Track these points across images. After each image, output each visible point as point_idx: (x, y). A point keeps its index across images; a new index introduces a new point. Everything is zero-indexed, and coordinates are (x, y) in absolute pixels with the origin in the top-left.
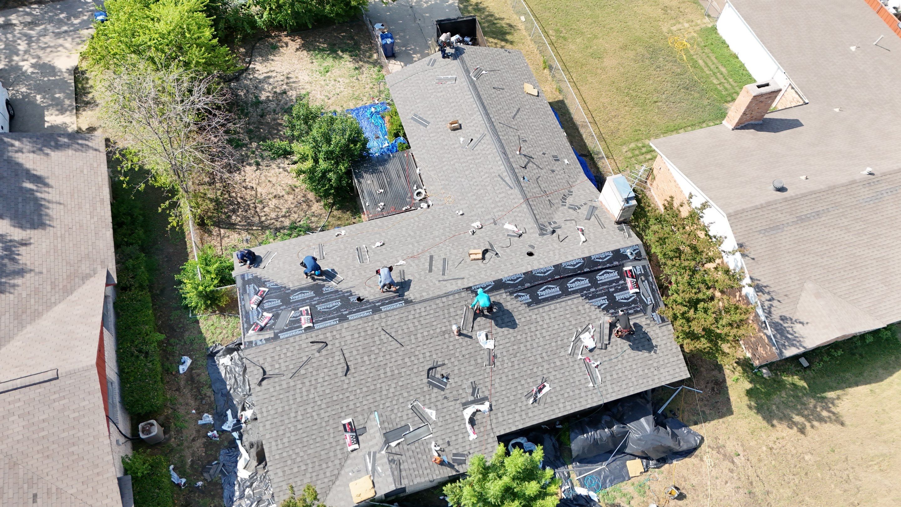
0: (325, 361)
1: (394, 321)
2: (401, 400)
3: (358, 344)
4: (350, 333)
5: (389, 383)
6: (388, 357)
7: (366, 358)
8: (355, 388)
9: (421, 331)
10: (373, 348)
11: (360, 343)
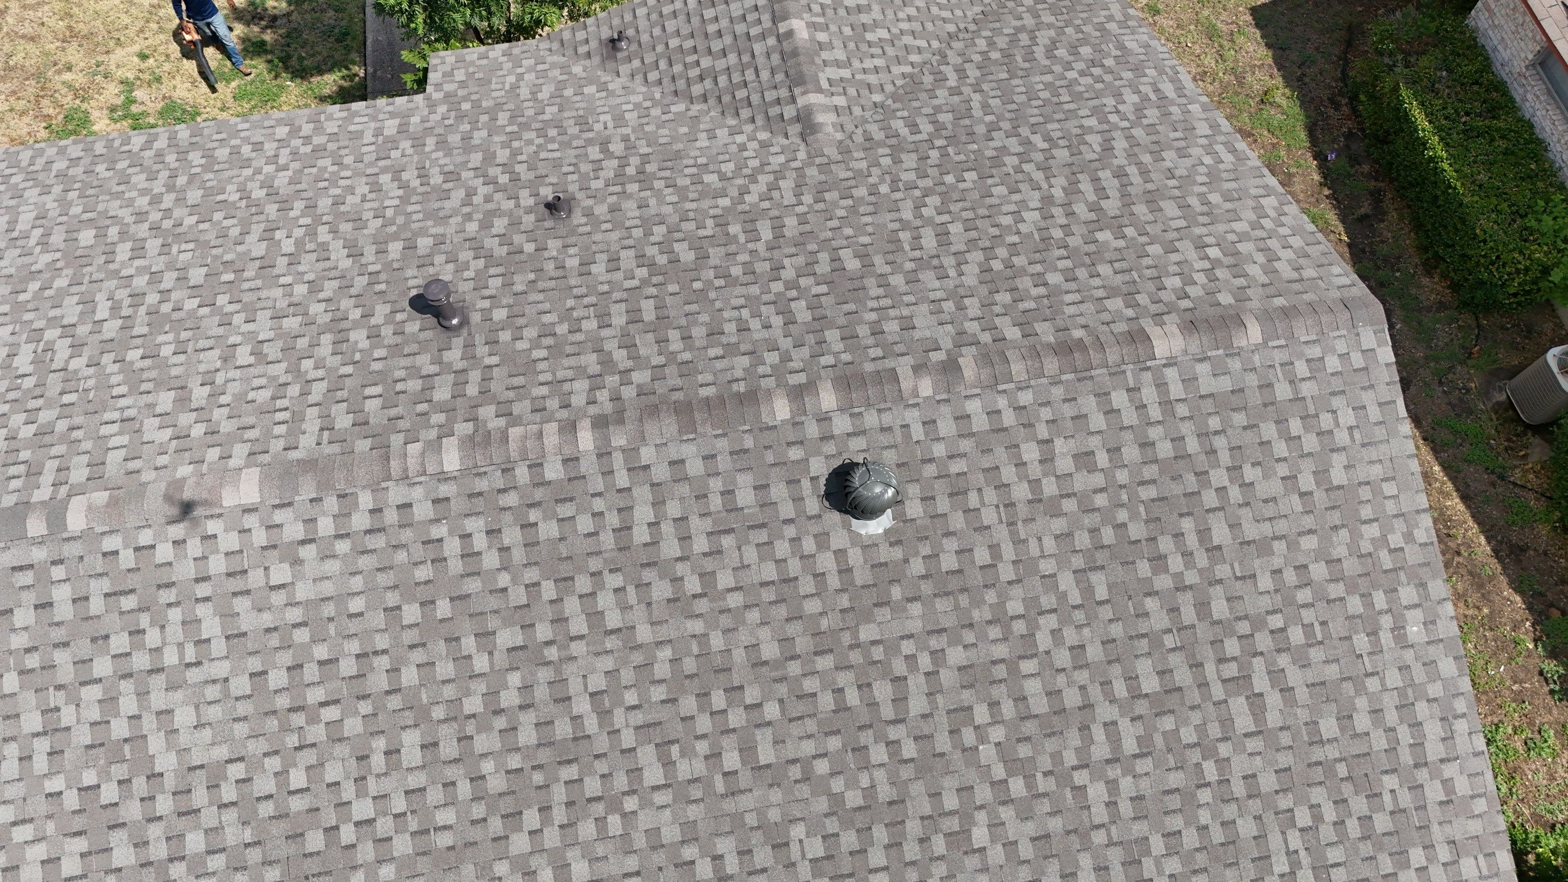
0: (1019, 261)
1: (719, 365)
2: (728, 168)
3: (887, 302)
4: (917, 334)
5: (766, 205)
6: (762, 267)
7: (852, 264)
8: (898, 195)
9: (605, 333)
10: (823, 289)
11: (872, 304)
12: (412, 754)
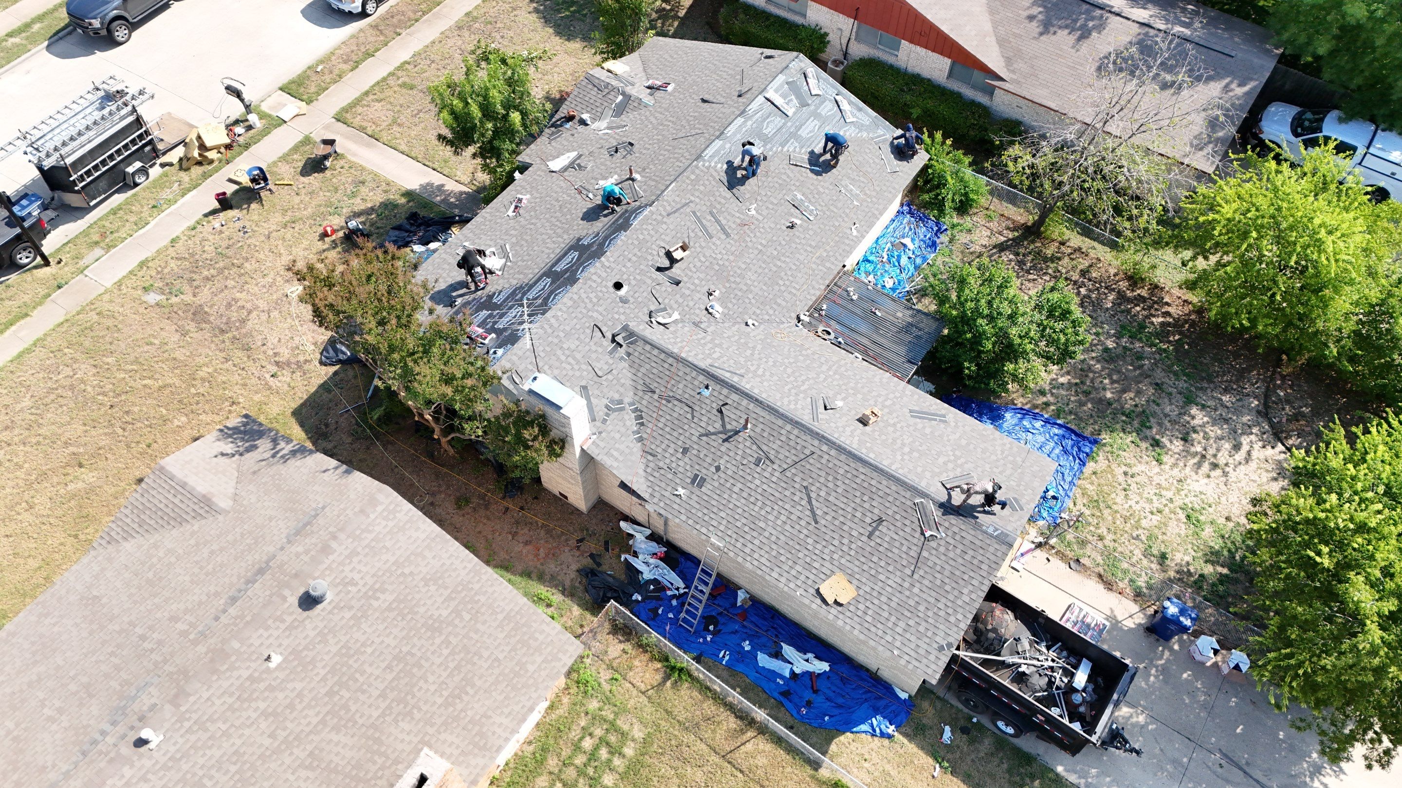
3: (713, 114)
7: (696, 115)
8: (686, 100)
12: (718, 242)
